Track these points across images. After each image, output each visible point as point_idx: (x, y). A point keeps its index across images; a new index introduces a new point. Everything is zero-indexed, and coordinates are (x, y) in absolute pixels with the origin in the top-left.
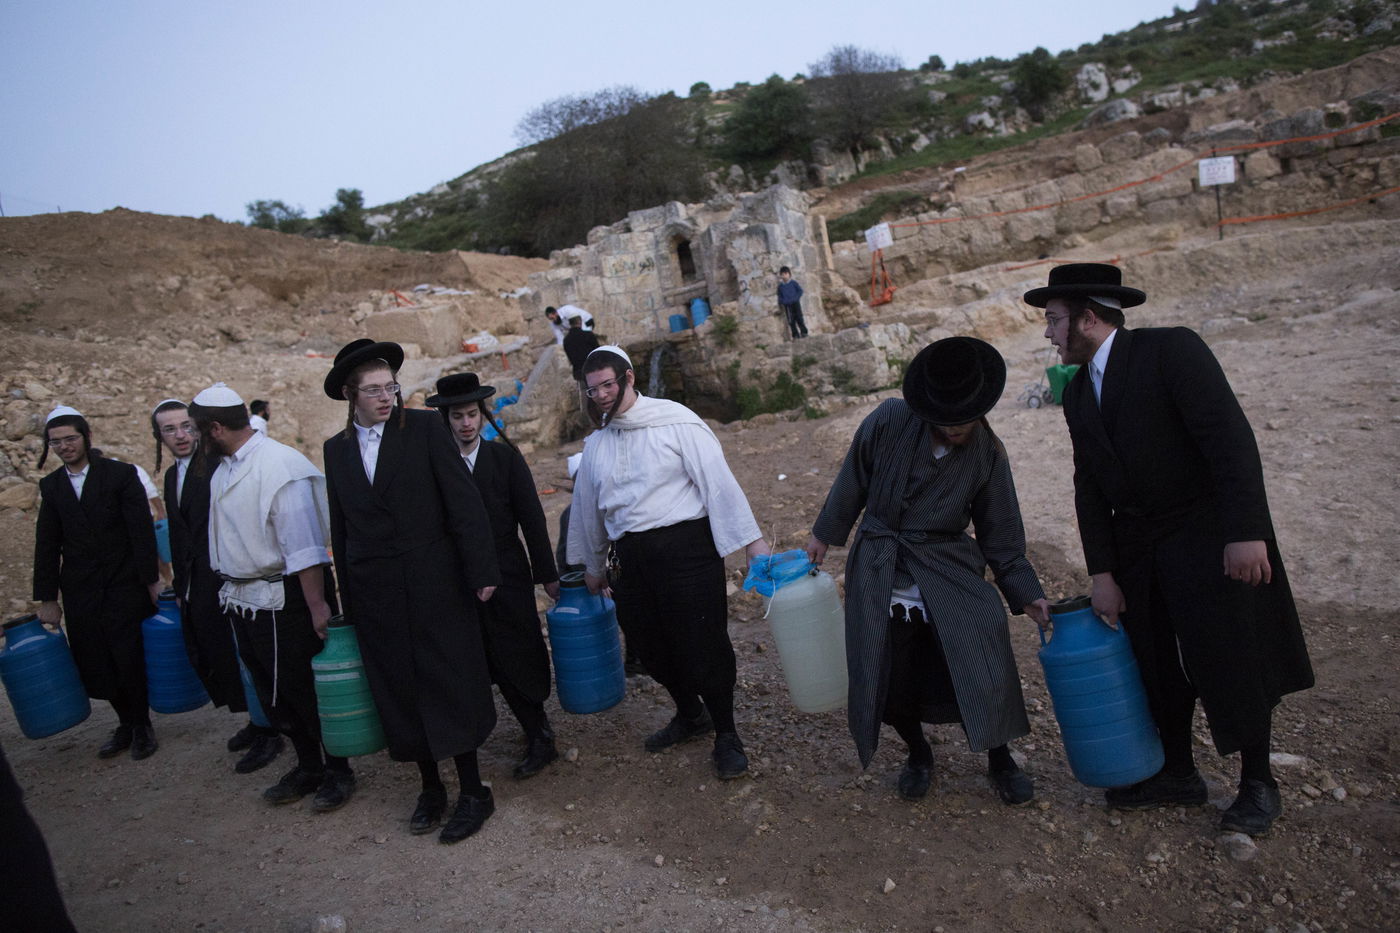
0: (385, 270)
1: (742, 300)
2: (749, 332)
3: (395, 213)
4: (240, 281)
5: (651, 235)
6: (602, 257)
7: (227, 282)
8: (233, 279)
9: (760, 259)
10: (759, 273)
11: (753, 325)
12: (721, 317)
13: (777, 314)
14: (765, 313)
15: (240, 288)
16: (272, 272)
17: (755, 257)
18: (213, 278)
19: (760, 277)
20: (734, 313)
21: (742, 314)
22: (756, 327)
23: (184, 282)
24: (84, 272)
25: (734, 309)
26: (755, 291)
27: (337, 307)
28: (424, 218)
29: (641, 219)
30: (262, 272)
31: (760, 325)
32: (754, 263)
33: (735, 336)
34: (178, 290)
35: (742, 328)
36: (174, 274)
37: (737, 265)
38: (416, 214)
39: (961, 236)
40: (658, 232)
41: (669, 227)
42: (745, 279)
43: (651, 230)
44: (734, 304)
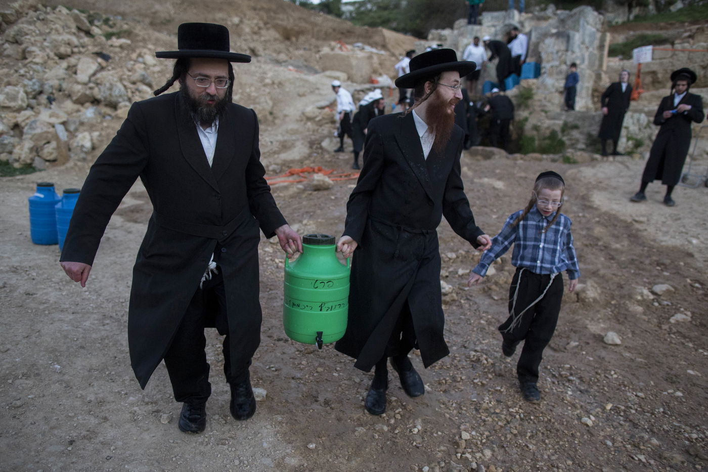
0: (342, 33)
1: (541, 79)
2: (540, 101)
3: (357, 6)
4: (268, 26)
5: (493, 30)
6: (460, 38)
7: (262, 25)
8: (266, 24)
9: (560, 54)
10: (556, 63)
11: (543, 96)
12: (524, 87)
13: (561, 93)
14: (553, 90)
15: (268, 29)
16: (285, 23)
17: (557, 52)
18: (255, 21)
19: (557, 67)
20: (534, 87)
21: (538, 88)
22: (545, 98)
23: (241, 21)
24: (195, 8)
25: (534, 84)
26: (551, 75)
27: (312, 47)
28: (370, 11)
29: (490, 18)
30: (280, 22)
31: (548, 98)
32: (555, 56)
33: (530, 102)
34: (237, 25)
35: (536, 97)
36: (237, 15)
37: (544, 56)
38: (367, 8)
39: (702, 64)
40: (498, 28)
41: (506, 25)
42: (546, 66)
43: (494, 26)
44: (535, 81)
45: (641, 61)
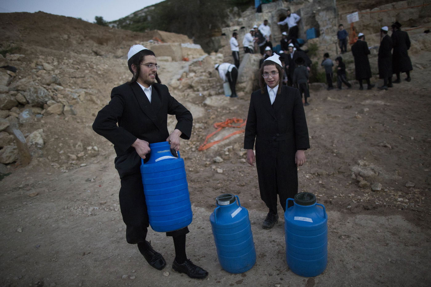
0: (132, 37)
1: (321, 37)
2: (323, 50)
3: (118, 23)
4: (87, 38)
5: (270, 14)
6: (251, 22)
7: (83, 38)
8: (85, 37)
9: (331, 20)
10: (330, 26)
11: (325, 47)
12: (311, 44)
13: (336, 43)
14: (332, 42)
15: (87, 40)
16: (97, 35)
17: (329, 20)
18: (78, 36)
19: (331, 28)
20: (318, 43)
21: (320, 43)
22: (327, 48)
23: (69, 37)
24: (36, 31)
25: (317, 41)
26: (327, 34)
27: (126, 46)
28: (129, 24)
29: (266, 8)
30: (94, 35)
31: (328, 48)
32: (328, 22)
33: (317, 52)
34: (67, 40)
35: (320, 49)
36: (65, 34)
37: (320, 23)
38: (127, 23)
39: (379, 19)
40: (274, 13)
41: (279, 10)
42: (323, 29)
43: (270, 12)
44: (317, 39)
45: (354, 21)
